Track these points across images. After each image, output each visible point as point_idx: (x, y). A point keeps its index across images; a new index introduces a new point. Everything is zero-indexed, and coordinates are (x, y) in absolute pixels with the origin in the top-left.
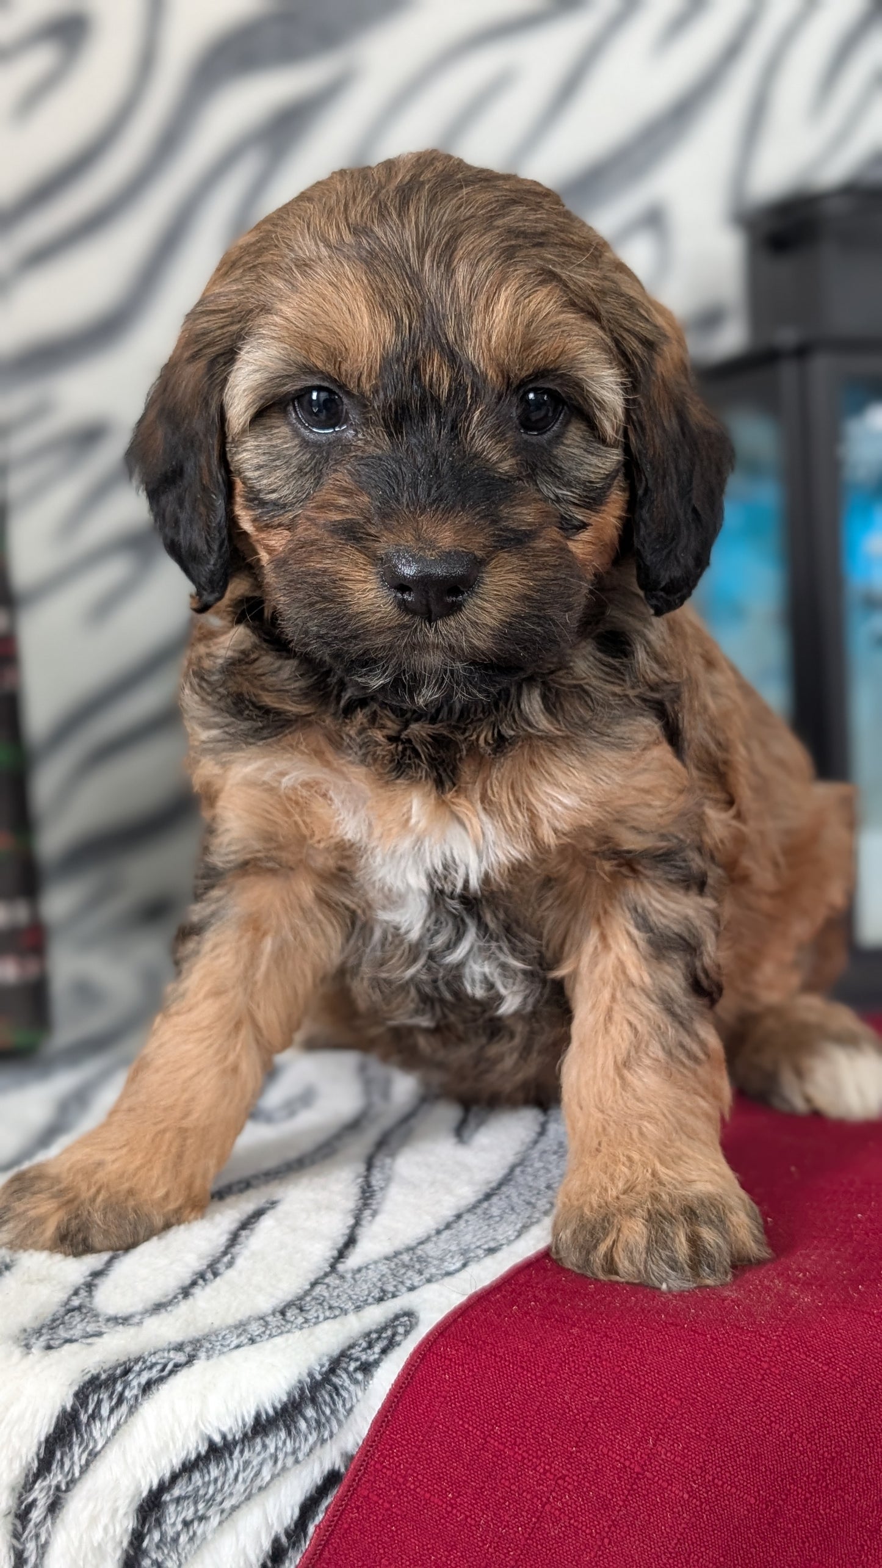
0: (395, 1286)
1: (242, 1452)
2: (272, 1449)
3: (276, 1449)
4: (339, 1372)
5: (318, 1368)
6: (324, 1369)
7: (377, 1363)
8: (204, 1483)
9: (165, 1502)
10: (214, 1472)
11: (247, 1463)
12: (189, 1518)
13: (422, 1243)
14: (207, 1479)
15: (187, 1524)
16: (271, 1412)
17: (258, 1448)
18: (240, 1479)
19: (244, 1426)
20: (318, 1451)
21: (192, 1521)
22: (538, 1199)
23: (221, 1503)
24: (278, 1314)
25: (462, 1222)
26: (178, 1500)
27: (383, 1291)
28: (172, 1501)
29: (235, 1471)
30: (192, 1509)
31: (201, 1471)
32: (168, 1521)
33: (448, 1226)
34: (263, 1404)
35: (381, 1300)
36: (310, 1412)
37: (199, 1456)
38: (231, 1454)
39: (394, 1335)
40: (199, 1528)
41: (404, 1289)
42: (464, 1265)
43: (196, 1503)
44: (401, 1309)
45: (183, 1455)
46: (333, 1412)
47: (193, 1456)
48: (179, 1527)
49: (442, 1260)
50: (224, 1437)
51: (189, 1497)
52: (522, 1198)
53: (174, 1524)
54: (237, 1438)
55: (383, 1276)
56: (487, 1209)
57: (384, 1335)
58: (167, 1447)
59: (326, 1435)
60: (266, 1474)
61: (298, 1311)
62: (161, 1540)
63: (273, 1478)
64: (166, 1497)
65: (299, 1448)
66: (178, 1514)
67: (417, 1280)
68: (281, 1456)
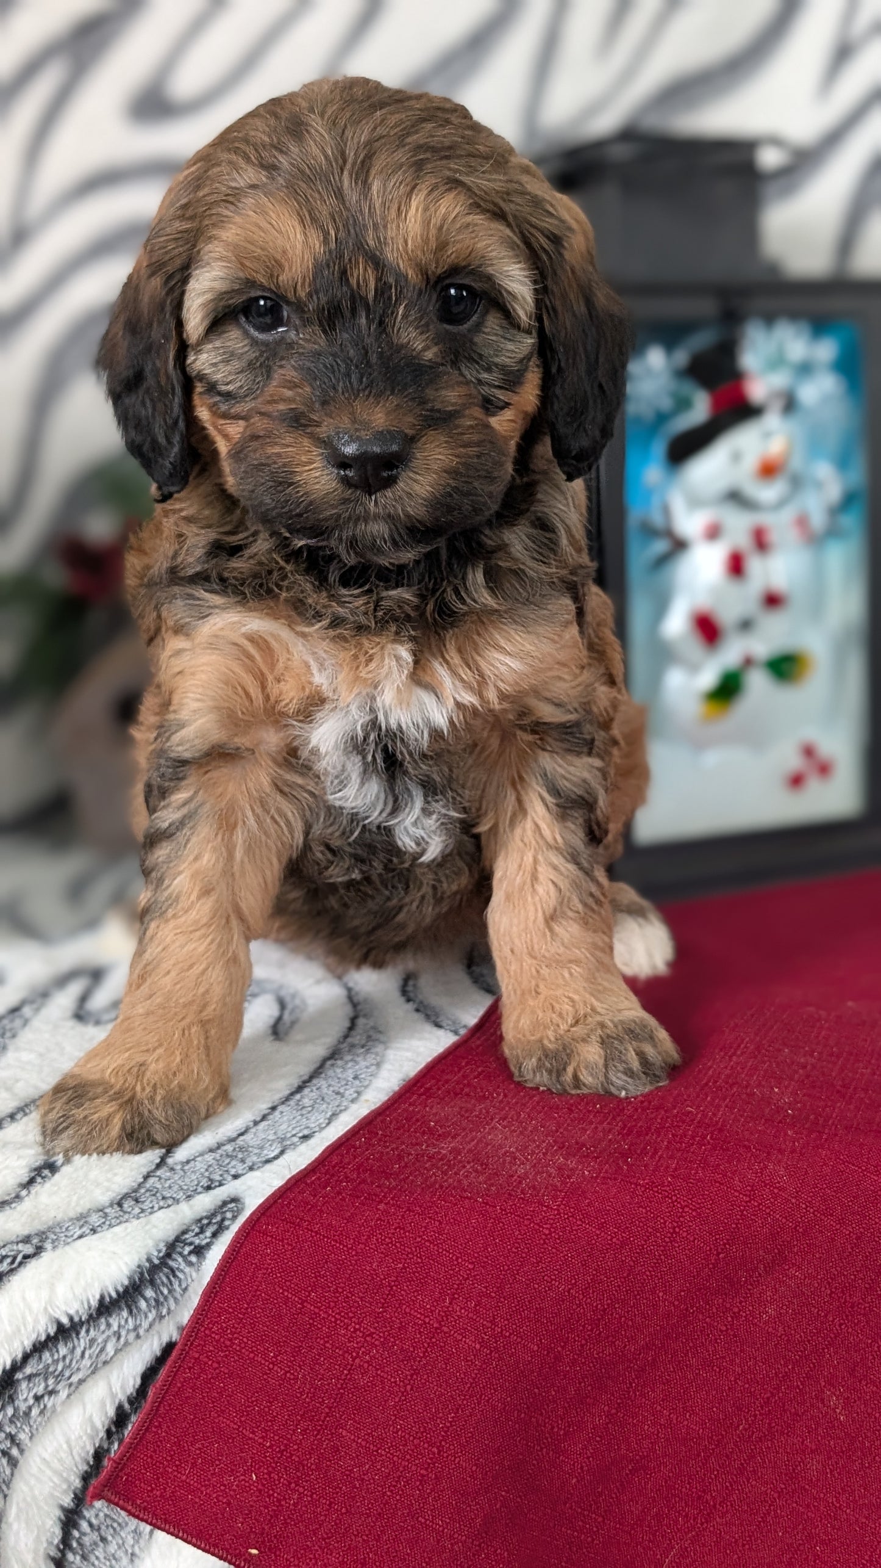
0: (221, 1175)
1: (88, 1331)
2: (115, 1327)
3: (119, 1326)
4: (174, 1256)
5: (156, 1254)
6: (161, 1255)
7: (208, 1246)
8: (54, 1361)
9: (18, 1381)
10: (63, 1350)
11: (92, 1341)
12: (39, 1394)
13: (242, 1134)
14: (56, 1357)
15: (38, 1398)
16: (114, 1295)
17: (103, 1327)
18: (87, 1355)
19: (90, 1308)
20: (157, 1326)
21: (42, 1396)
22: (346, 1090)
23: (69, 1378)
24: (115, 1206)
25: (277, 1113)
26: (29, 1378)
27: (211, 1180)
28: (24, 1378)
29: (82, 1349)
30: (43, 1385)
31: (50, 1350)
32: (21, 1397)
33: (264, 1118)
34: (106, 1287)
35: (209, 1188)
36: (149, 1293)
37: (48, 1337)
38: (78, 1334)
39: (223, 1220)
40: (49, 1401)
41: (230, 1178)
42: (282, 1152)
43: (46, 1379)
44: (229, 1197)
45: (34, 1337)
46: (170, 1291)
47: (43, 1338)
48: (31, 1401)
49: (262, 1148)
50: (71, 1319)
51: (40, 1374)
52: (331, 1089)
53: (26, 1400)
54: (83, 1319)
55: (210, 1166)
56: (299, 1101)
57: (214, 1221)
58: (19, 1331)
59: (164, 1312)
60: (110, 1349)
61: (134, 1202)
62: (14, 1415)
63: (116, 1353)
64: (19, 1376)
65: (140, 1325)
66: (30, 1390)
67: (240, 1168)
68: (123, 1333)
